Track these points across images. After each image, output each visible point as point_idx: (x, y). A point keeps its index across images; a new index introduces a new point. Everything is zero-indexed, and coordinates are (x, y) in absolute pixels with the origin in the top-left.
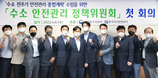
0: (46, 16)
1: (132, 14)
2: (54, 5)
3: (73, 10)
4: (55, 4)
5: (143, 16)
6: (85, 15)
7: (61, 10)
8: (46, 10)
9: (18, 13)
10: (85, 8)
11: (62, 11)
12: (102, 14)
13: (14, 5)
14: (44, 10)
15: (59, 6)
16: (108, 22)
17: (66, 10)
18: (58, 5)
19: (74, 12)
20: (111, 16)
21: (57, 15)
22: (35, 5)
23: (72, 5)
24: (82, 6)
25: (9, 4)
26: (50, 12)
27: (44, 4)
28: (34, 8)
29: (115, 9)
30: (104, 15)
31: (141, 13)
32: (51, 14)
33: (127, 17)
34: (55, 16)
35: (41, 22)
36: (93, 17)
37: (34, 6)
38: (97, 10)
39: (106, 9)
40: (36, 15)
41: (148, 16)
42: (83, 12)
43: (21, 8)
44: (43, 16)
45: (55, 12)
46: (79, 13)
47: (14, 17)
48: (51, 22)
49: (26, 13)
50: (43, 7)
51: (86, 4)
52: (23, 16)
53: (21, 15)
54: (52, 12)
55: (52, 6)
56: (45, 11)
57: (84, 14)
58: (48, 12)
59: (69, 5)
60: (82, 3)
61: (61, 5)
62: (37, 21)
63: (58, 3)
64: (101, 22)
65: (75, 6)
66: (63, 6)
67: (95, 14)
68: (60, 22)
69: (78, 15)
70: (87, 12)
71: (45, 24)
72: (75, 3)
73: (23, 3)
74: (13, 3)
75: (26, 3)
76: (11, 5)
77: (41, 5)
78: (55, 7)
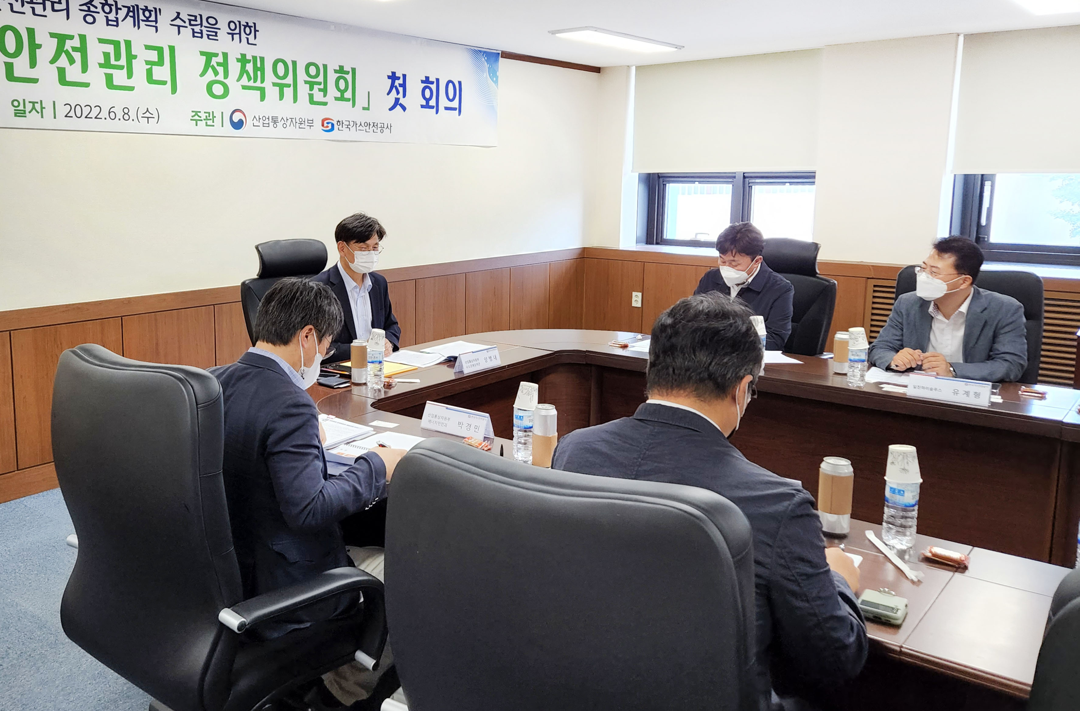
0: (74, 73)
1: (404, 96)
3: (202, 53)
4: (117, 9)
5: (433, 107)
6: (251, 83)
7: (148, 47)
8: (72, 37)
10: (249, 52)
11: (153, 56)
12: (311, 85)
14: (61, 39)
15: (136, 24)
16: (333, 125)
17: (172, 49)
18: (130, 20)
19: (208, 65)
20: (342, 97)
21: (130, 75)
23: (197, 29)
24: (237, 38)
26: (95, 53)
27: (61, 4)
28: (7, 16)
29: (354, 70)
30: (319, 90)
31: (428, 94)
32: (101, 65)
33: (391, 109)
34: (120, 77)
35: (48, 111)
36: (281, 97)
38: (294, 63)
39: (325, 67)
40: (21, 66)
41: (446, 109)
42: (243, 71)
44: (62, 72)
45: (118, 57)
46: (226, 75)
48: (104, 114)
50: (56, 22)
51: (255, 30)
54: (107, 55)
55: (101, 18)
56: (68, 45)
57: (249, 79)
58: (83, 49)
59: (183, 24)
60: (238, 24)
61: (147, 20)
62: (24, 100)
63: (133, 7)
64: (311, 123)
65: (210, 37)
66: (157, 31)
67: (289, 86)
68: (148, 115)
69: (225, 81)
70: (259, 73)
71: (74, 123)
72: (210, 20)
77: (44, 9)
78: (117, 26)
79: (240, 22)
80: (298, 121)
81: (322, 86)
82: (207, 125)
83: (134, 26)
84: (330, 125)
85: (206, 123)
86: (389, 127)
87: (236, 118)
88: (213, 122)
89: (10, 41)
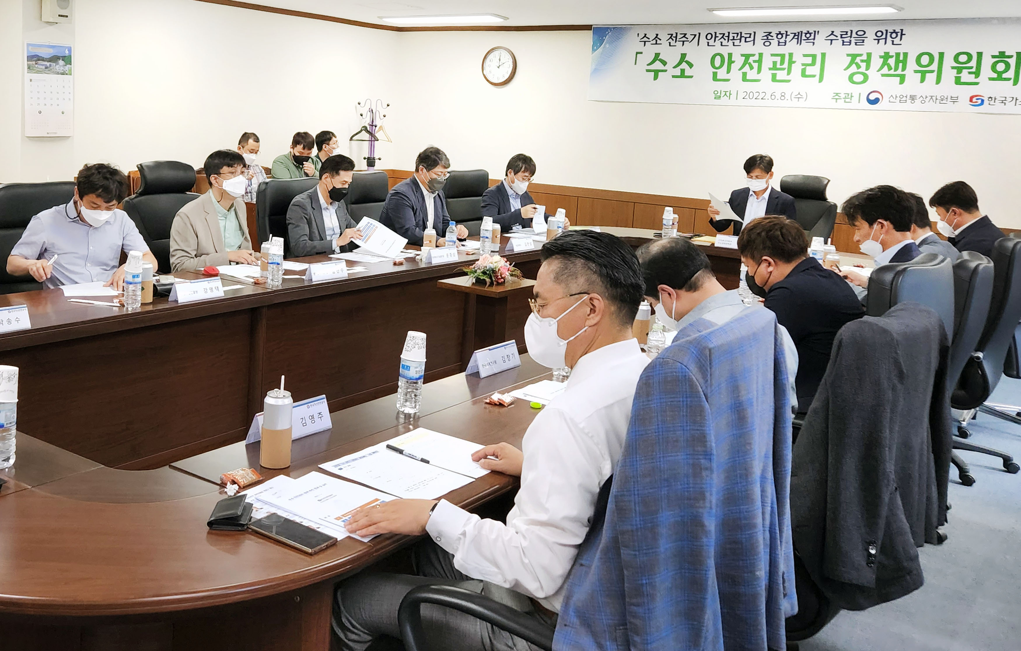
0: (751, 75)
2: (782, 40)
3: (848, 55)
4: (787, 35)
6: (892, 72)
7: (805, 56)
8: (754, 55)
9: (669, 67)
10: (893, 50)
11: (809, 60)
12: (959, 70)
13: (659, 42)
14: (747, 57)
15: (799, 42)
16: (983, 101)
17: (823, 55)
18: (795, 41)
19: (852, 62)
20: (1000, 77)
21: (789, 73)
22: (722, 40)
23: (846, 40)
24: (882, 42)
25: (645, 39)
26: (767, 62)
27: (751, 38)
28: (718, 48)
30: (970, 73)
32: (770, 69)
34: (782, 75)
35: (733, 96)
36: (922, 80)
37: (718, 43)
38: (941, 55)
39: (980, 55)
40: (722, 73)
42: (885, 63)
43: (679, 49)
44: (744, 74)
45: (782, 63)
46: (868, 68)
47: (656, 78)
48: (768, 96)
49: (691, 65)
50: (746, 48)
51: (902, 34)
52: (682, 75)
53: (677, 72)
54: (775, 63)
55: (775, 42)
56: (751, 59)
57: (890, 68)
58: (760, 61)
59: (835, 38)
60: (885, 32)
61: (808, 39)
62: (721, 91)
63: (799, 33)
64: (954, 100)
65: (857, 44)
66: (814, 44)
67: (932, 72)
68: (799, 96)
69: (866, 72)
70: (901, 65)
71: (748, 102)
72: (859, 33)
73: (685, 34)
74: (657, 35)
75: (695, 35)
76: (650, 41)
77: (740, 42)
78: (785, 45)
79: (887, 31)
80: (939, 98)
81: (974, 70)
82: (845, 102)
83: (798, 43)
84: (980, 101)
85: (845, 100)
87: (872, 97)
88: (851, 100)
89: (718, 60)
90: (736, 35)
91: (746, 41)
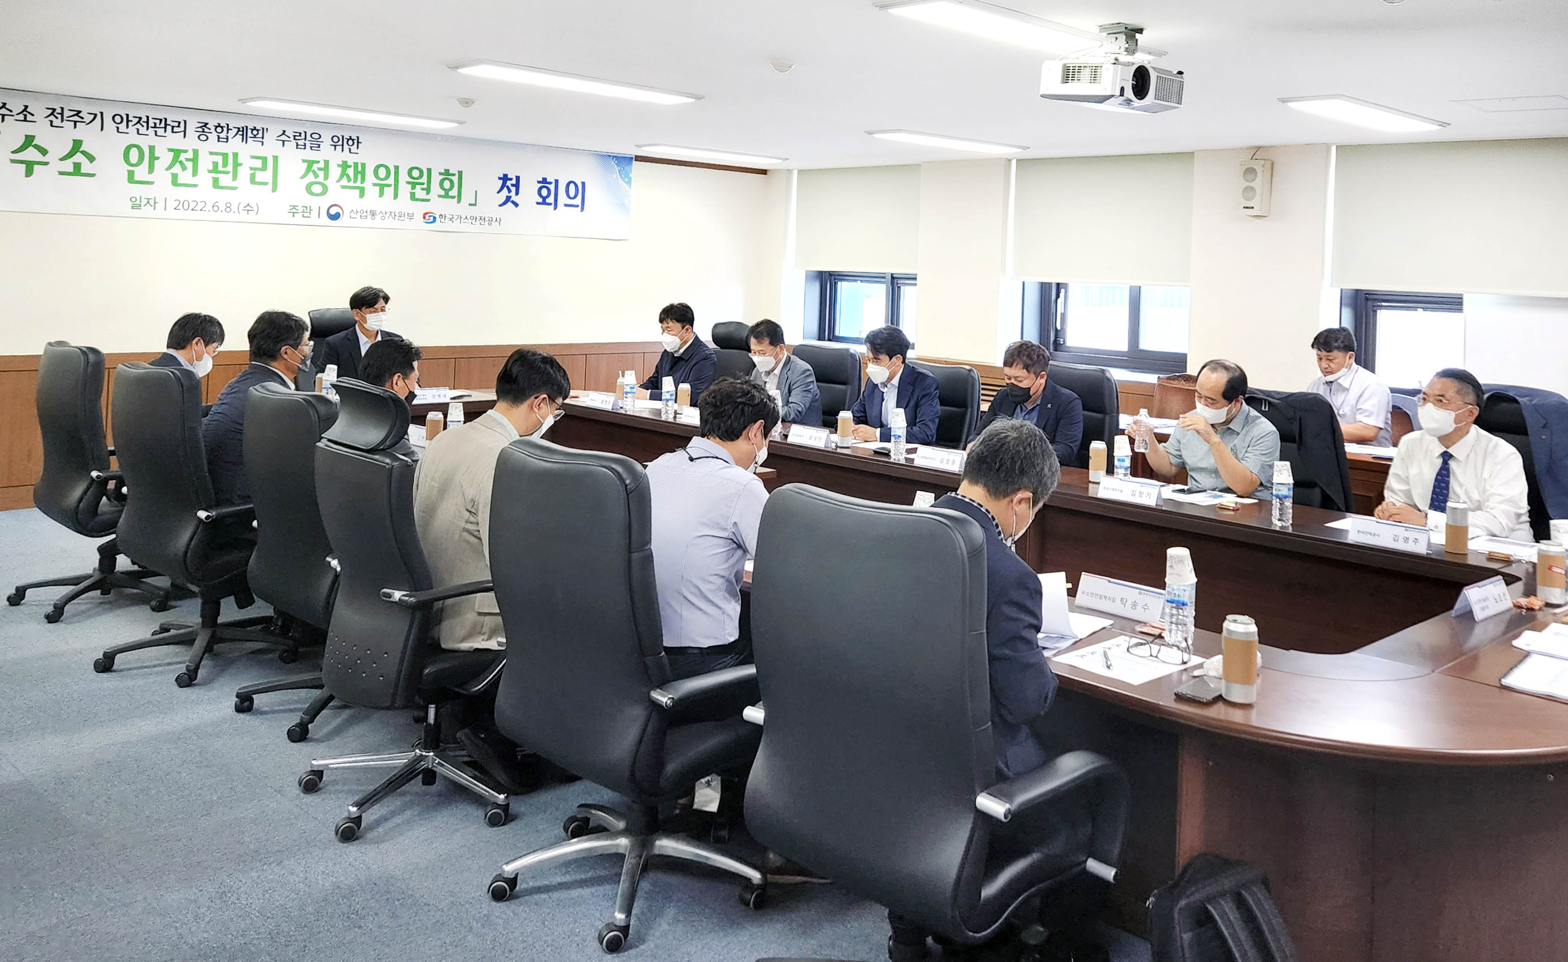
0: (185, 177)
1: (517, 193)
3: (304, 161)
4: (228, 129)
5: (550, 204)
6: (351, 184)
7: (253, 157)
8: (186, 151)
9: (52, 157)
10: (350, 159)
12: (414, 186)
13: (29, 117)
14: (177, 153)
15: (245, 139)
16: (435, 218)
17: (275, 158)
18: (239, 137)
19: (309, 169)
20: (446, 195)
21: (235, 177)
22: (138, 126)
23: (300, 142)
24: (339, 148)
25: (4, 112)
26: (205, 162)
27: (180, 127)
28: (132, 137)
29: (460, 173)
30: (423, 189)
31: (544, 192)
32: (209, 171)
33: (500, 205)
34: (225, 180)
35: (160, 206)
36: (381, 194)
37: (132, 130)
38: (397, 168)
39: (429, 170)
40: (141, 172)
41: (566, 205)
42: (344, 174)
43: (68, 133)
44: (175, 177)
45: (225, 165)
46: (326, 177)
47: (29, 173)
48: (209, 207)
49: (91, 159)
50: (174, 140)
51: (358, 142)
52: (77, 170)
53: (68, 166)
54: (215, 164)
55: (213, 137)
56: (183, 157)
57: (349, 180)
58: (195, 160)
59: (288, 139)
60: (341, 138)
61: (255, 136)
62: (141, 198)
63: (243, 128)
64: (411, 216)
65: (313, 148)
66: (263, 144)
67: (390, 186)
68: (248, 208)
69: (325, 182)
70: (359, 176)
71: (181, 213)
72: (313, 136)
73: (80, 112)
74: (26, 107)
75: (96, 115)
76: (13, 116)
77: (165, 131)
78: (227, 142)
79: (343, 137)
80: (397, 214)
81: (425, 186)
82: (304, 216)
83: (243, 141)
84: (432, 218)
86: (498, 220)
87: (333, 211)
88: (310, 214)
89: (134, 155)
90: (158, 122)
91: (173, 132)
